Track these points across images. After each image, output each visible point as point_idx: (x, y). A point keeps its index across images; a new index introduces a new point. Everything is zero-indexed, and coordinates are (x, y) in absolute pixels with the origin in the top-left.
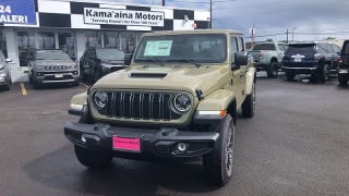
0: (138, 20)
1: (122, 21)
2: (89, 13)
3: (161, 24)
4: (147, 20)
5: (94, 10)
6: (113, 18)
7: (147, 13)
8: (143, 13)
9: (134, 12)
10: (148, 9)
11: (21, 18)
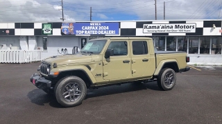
0: (176, 29)
1: (166, 31)
2: (146, 27)
3: (193, 31)
4: (183, 29)
5: (149, 25)
6: (160, 29)
7: (183, 25)
8: (180, 25)
9: (174, 25)
10: (184, 22)
11: (112, 32)
